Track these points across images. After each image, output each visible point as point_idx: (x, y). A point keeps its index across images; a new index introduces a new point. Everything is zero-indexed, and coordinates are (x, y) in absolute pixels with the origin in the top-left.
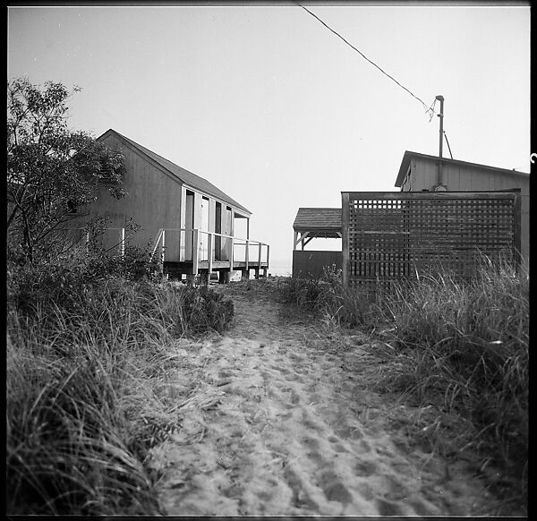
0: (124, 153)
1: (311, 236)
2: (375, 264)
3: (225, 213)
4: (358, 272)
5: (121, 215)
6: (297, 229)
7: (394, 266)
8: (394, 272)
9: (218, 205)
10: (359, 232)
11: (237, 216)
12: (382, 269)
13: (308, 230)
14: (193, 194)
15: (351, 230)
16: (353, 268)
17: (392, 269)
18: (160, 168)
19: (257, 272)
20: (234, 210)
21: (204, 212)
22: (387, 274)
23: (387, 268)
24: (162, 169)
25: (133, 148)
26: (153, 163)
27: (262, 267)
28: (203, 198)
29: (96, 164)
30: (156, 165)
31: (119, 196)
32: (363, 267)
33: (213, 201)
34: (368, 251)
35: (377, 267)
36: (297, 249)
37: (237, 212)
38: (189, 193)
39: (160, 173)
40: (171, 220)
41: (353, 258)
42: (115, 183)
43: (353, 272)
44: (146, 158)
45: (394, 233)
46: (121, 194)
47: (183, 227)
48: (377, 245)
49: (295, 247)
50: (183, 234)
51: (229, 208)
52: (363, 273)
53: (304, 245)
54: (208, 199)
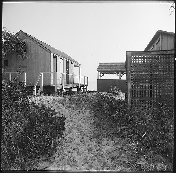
0: (26, 40)
1: (104, 74)
3: (70, 65)
4: (136, 96)
5: (26, 67)
7: (156, 92)
9: (68, 62)
10: (136, 73)
11: (75, 66)
12: (150, 93)
13: (103, 71)
14: (56, 57)
15: (132, 72)
16: (134, 93)
17: (155, 94)
18: (41, 46)
19: (84, 88)
20: (74, 64)
21: (61, 64)
22: (152, 96)
23: (152, 93)
24: (42, 46)
25: (30, 38)
26: (39, 44)
27: (85, 86)
28: (61, 59)
29: (12, 44)
30: (40, 45)
31: (23, 58)
32: (139, 93)
33: (65, 60)
34: (141, 84)
36: (99, 79)
38: (54, 57)
39: (42, 48)
40: (46, 68)
41: (133, 88)
42: (22, 53)
43: (133, 96)
44: (36, 42)
45: (156, 74)
46: (24, 57)
47: (52, 71)
48: (147, 81)
50: (52, 74)
51: (72, 63)
52: (139, 96)
53: (101, 77)
54: (63, 59)
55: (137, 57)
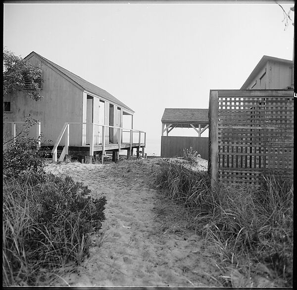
0: (42, 68)
1: (173, 127)
2: (242, 156)
3: (116, 112)
4: (226, 164)
5: (41, 113)
6: (164, 122)
7: (260, 159)
8: (260, 164)
9: (111, 106)
10: (227, 127)
11: (125, 113)
12: (248, 161)
13: (171, 123)
14: (92, 98)
15: (219, 125)
16: (221, 160)
17: (257, 162)
19: (138, 150)
20: (123, 110)
22: (253, 166)
23: (253, 161)
24: (69, 79)
25: (48, 65)
27: (141, 147)
28: (100, 101)
29: (19, 75)
30: (65, 77)
31: (37, 99)
32: (230, 160)
33: (108, 103)
34: (235, 145)
35: (244, 159)
37: (125, 111)
38: (89, 97)
39: (68, 82)
40: (75, 116)
41: (221, 151)
42: (35, 89)
43: (221, 164)
44: (58, 72)
45: (260, 128)
46: (38, 97)
47: (84, 121)
48: (244, 139)
49: (163, 134)
50: (84, 126)
51: (119, 109)
52: (230, 165)
53: (168, 132)
54: (104, 102)
55: (228, 99)
